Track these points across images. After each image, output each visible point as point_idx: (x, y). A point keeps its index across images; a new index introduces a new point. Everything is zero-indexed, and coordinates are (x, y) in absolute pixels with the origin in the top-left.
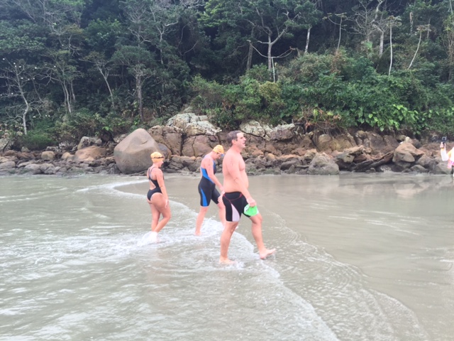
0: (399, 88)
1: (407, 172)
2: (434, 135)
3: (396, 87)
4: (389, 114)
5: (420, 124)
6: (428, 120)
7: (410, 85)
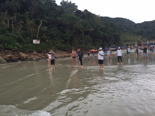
0: (16, 38)
1: (25, 61)
2: (27, 52)
3: (15, 37)
4: (14, 45)
5: (23, 48)
6: (25, 47)
7: (19, 37)
